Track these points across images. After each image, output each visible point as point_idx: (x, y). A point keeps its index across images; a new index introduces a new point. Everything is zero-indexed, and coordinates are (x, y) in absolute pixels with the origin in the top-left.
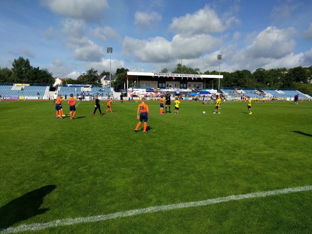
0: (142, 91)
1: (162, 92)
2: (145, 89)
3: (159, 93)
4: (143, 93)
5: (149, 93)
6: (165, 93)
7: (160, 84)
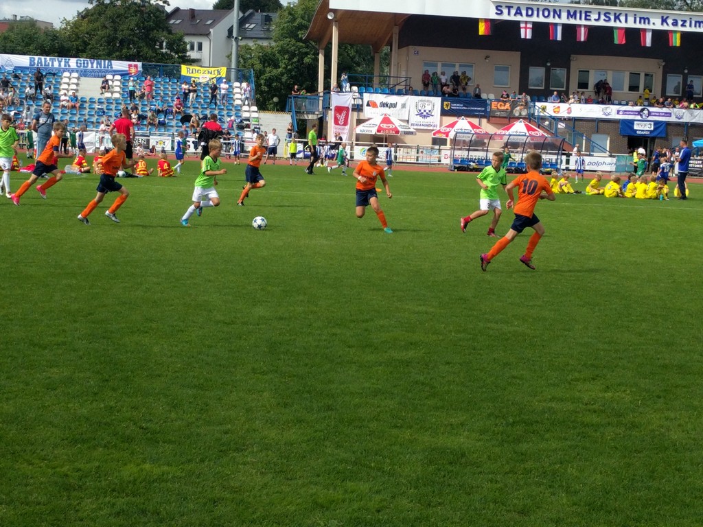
0: (414, 112)
1: (544, 119)
2: (437, 101)
3: (519, 127)
4: (420, 120)
5: (463, 124)
6: (561, 125)
7: (537, 74)
